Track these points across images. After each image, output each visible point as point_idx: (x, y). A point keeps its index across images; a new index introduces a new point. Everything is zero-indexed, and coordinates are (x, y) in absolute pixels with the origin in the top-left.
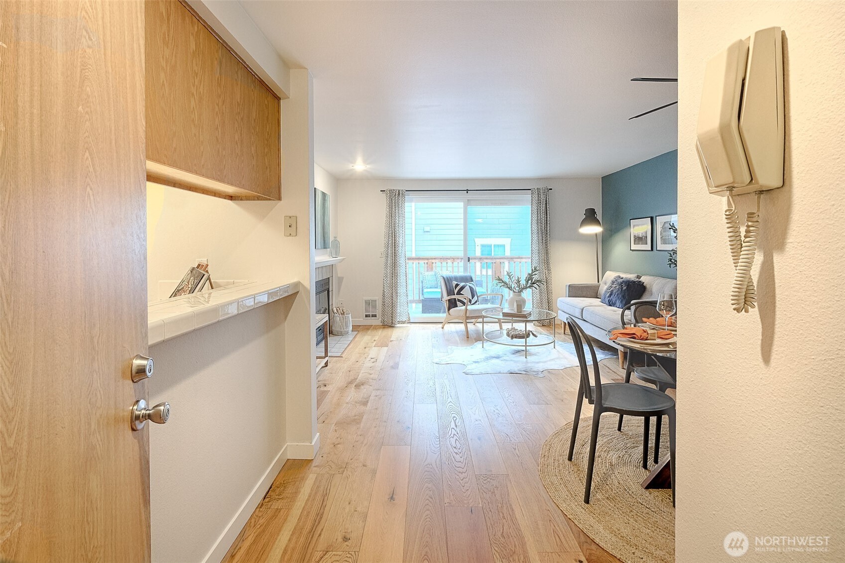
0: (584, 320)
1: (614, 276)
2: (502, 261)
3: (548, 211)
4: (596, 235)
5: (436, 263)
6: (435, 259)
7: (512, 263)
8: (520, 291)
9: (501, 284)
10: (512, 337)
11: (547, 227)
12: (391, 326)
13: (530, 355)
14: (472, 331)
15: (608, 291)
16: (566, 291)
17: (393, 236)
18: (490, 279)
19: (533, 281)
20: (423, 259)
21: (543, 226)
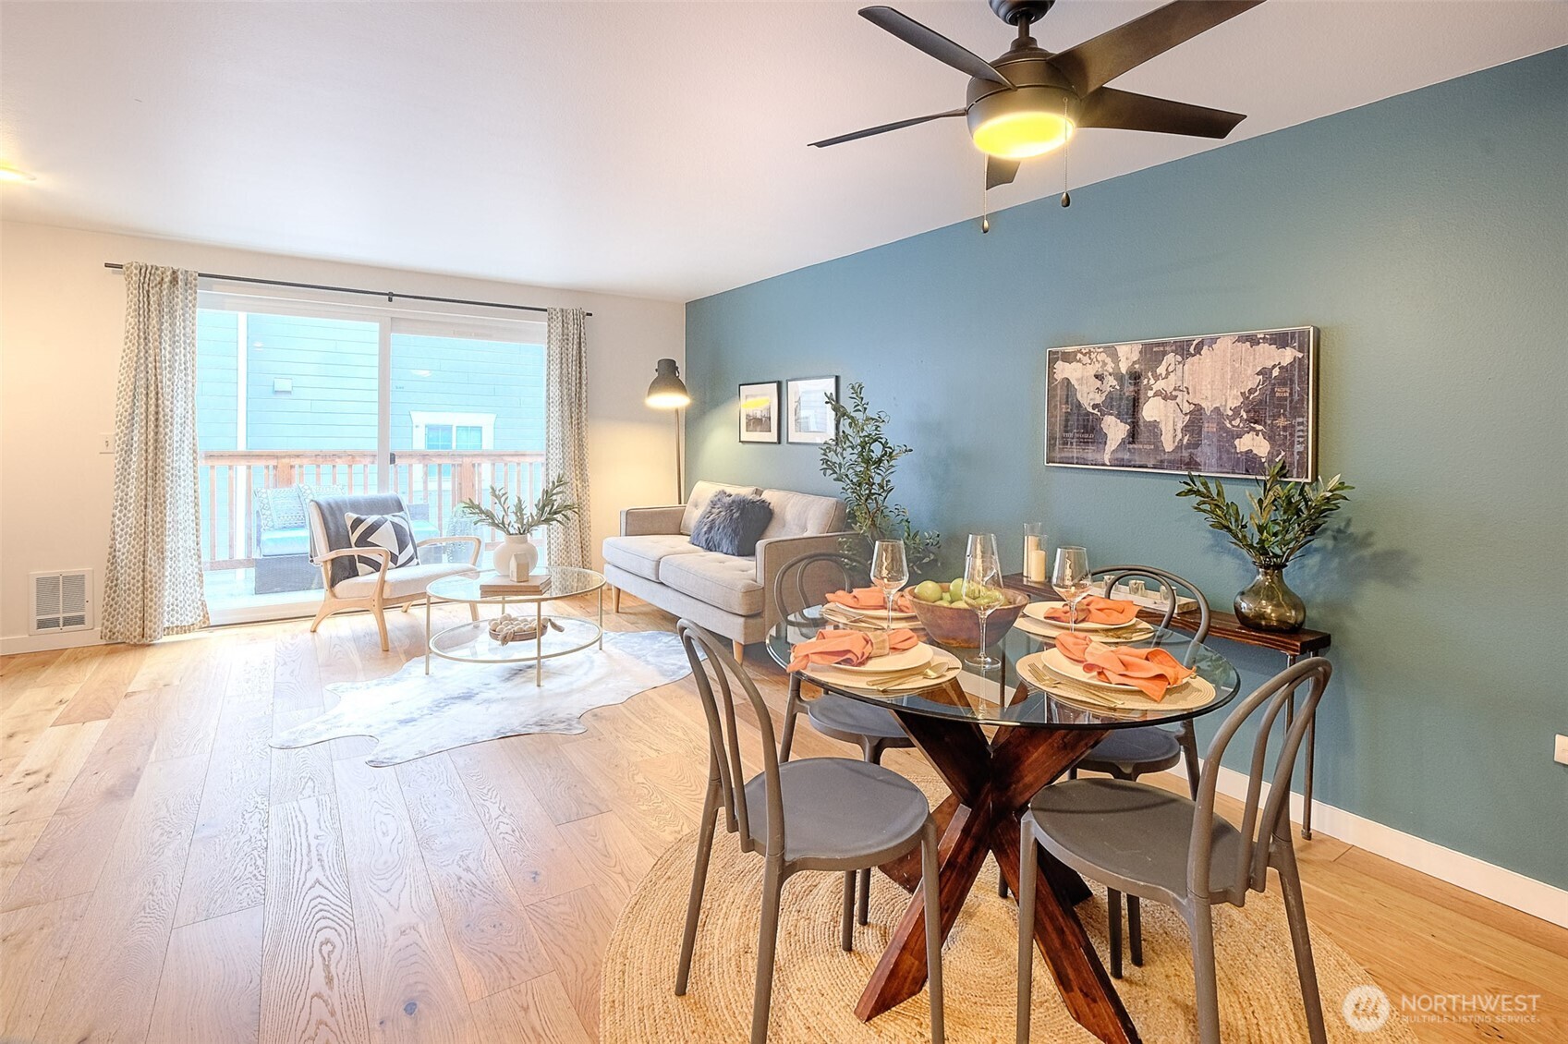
0: (662, 583)
1: (714, 492)
2: (476, 461)
3: (583, 359)
4: (677, 411)
5: (301, 466)
6: (298, 456)
7: (500, 465)
8: (525, 530)
9: (476, 518)
10: (505, 640)
11: (580, 393)
12: (142, 643)
13: (548, 677)
14: (400, 630)
15: (706, 520)
16: (618, 522)
17: (152, 395)
18: (448, 499)
19: (555, 507)
20: (259, 456)
21: (573, 389)
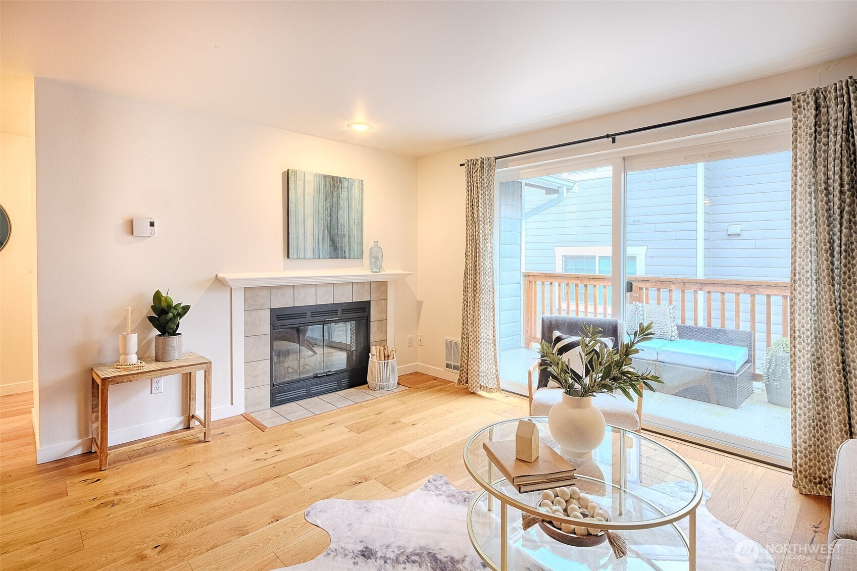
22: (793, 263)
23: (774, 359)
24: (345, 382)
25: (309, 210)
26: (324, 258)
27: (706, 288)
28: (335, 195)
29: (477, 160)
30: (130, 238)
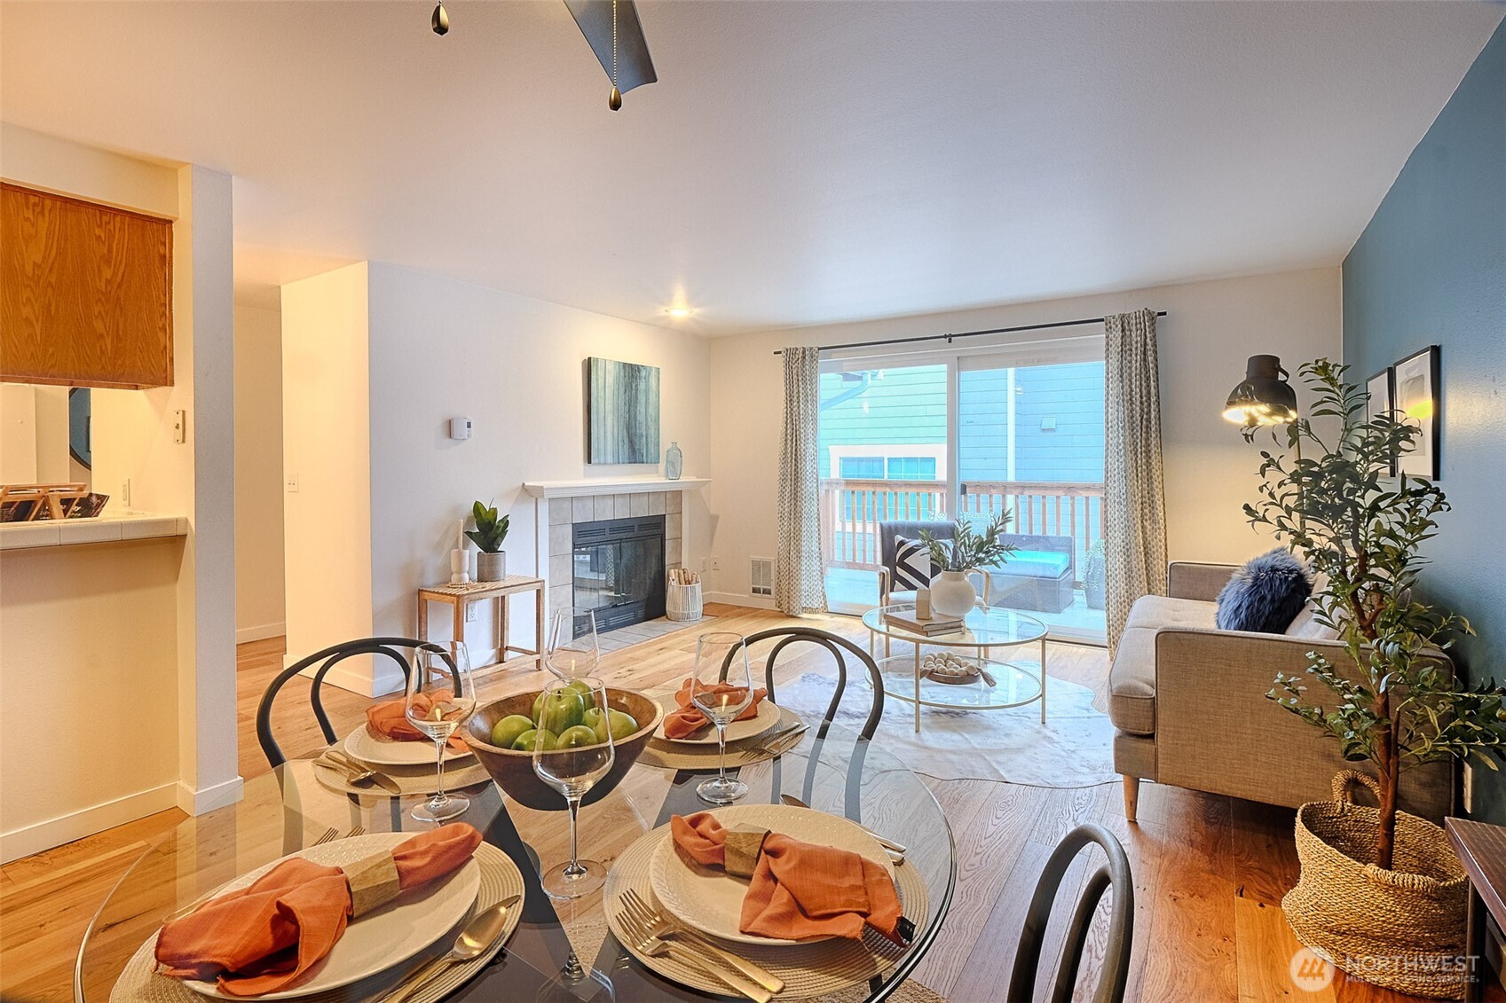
3: (1150, 371)
11: (1149, 412)
21: (1139, 409)
22: (1106, 462)
23: (1092, 562)
24: (641, 613)
25: (609, 407)
26: (623, 463)
27: (1027, 493)
28: (634, 387)
29: (797, 349)
30: (448, 441)
